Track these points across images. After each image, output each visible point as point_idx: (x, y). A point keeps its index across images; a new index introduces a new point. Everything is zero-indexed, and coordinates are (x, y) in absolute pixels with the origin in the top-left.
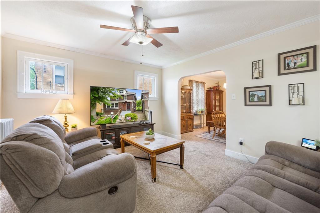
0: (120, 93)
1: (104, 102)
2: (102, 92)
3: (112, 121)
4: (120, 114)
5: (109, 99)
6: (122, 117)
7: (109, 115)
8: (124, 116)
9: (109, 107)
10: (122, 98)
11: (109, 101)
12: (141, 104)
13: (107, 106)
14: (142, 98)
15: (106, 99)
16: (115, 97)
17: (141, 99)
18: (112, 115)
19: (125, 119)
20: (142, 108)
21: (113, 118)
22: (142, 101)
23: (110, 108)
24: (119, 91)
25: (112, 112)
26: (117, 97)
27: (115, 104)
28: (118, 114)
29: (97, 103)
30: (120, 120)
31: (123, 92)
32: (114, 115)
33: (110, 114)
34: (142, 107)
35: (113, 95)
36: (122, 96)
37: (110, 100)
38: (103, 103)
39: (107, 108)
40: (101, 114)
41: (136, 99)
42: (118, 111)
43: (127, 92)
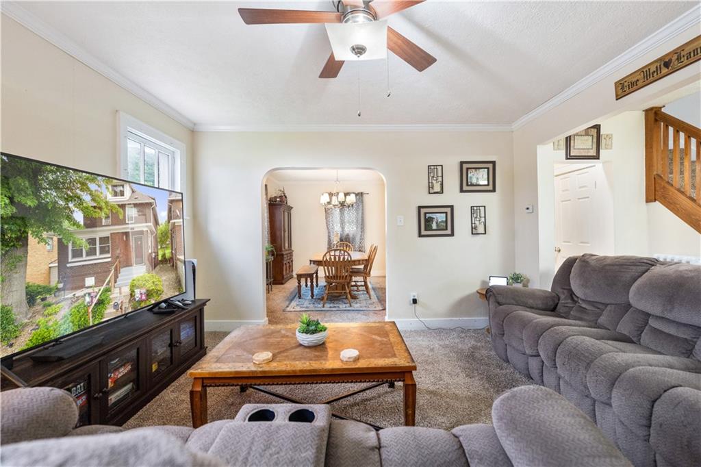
0: (115, 194)
1: (61, 230)
2: (55, 185)
3: (91, 315)
4: (115, 282)
5: (79, 216)
6: (120, 293)
7: (79, 293)
8: (126, 290)
9: (78, 253)
10: (121, 217)
11: (78, 226)
12: (168, 237)
13: (73, 251)
14: (170, 218)
15: (69, 218)
16: (100, 208)
17: (169, 222)
18: (90, 290)
19: (130, 301)
20: (170, 251)
21: (95, 301)
22: (170, 229)
23: (85, 260)
24: (110, 187)
25: (89, 275)
26: (105, 210)
27: (100, 238)
28: (108, 284)
29: (32, 240)
30: (116, 306)
31: (122, 194)
32: (96, 289)
33: (83, 287)
34: (172, 249)
35: (93, 200)
36: (119, 205)
37: (82, 223)
38: (55, 239)
39: (73, 262)
40: (49, 290)
41: (156, 223)
42: (110, 271)
43: (133, 192)
